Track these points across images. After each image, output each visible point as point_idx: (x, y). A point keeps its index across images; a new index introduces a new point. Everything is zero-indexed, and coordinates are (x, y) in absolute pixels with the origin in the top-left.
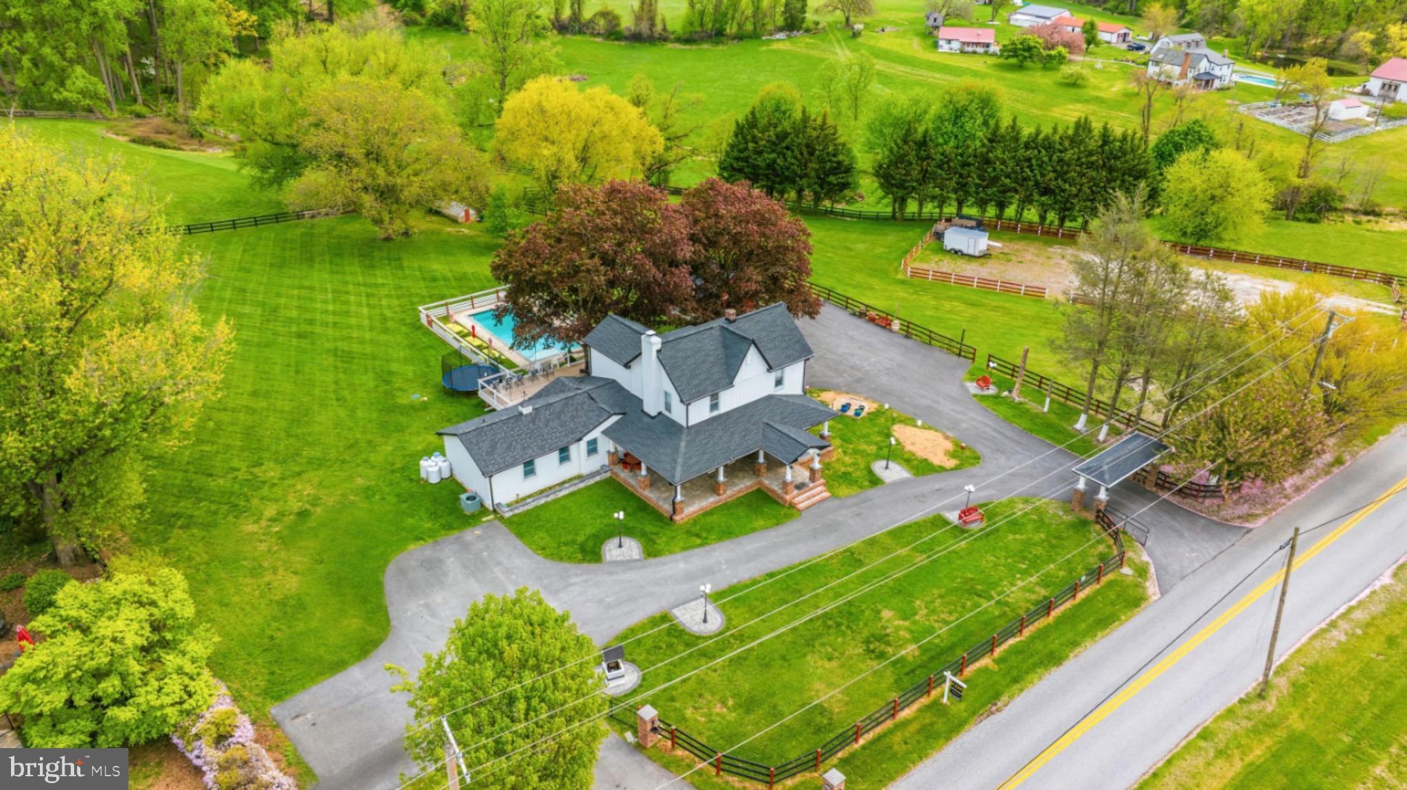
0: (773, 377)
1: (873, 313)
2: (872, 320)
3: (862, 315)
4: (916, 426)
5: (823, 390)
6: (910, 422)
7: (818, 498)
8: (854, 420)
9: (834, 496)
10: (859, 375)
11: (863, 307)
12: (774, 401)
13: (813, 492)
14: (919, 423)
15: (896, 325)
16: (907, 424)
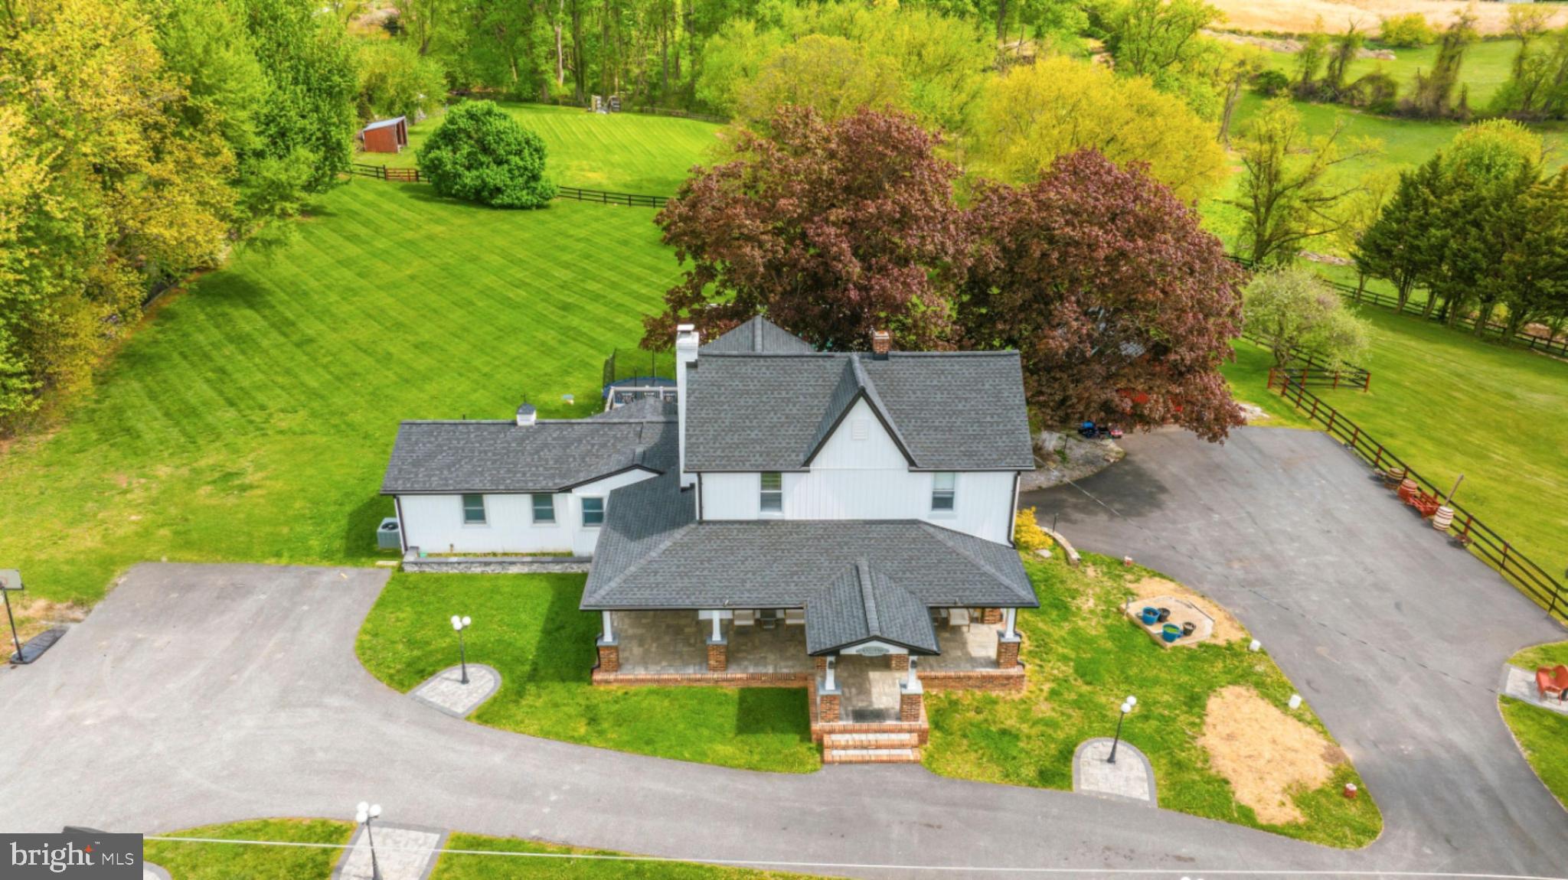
0: (925, 485)
1: (1410, 483)
2: (1404, 496)
3: (1387, 482)
4: (1283, 706)
5: (1154, 574)
6: (1273, 692)
7: (884, 754)
8: (1155, 643)
9: (928, 766)
10: (1266, 571)
11: (1398, 470)
12: (913, 533)
13: (883, 738)
14: (1295, 701)
15: (1445, 516)
16: (1265, 695)
